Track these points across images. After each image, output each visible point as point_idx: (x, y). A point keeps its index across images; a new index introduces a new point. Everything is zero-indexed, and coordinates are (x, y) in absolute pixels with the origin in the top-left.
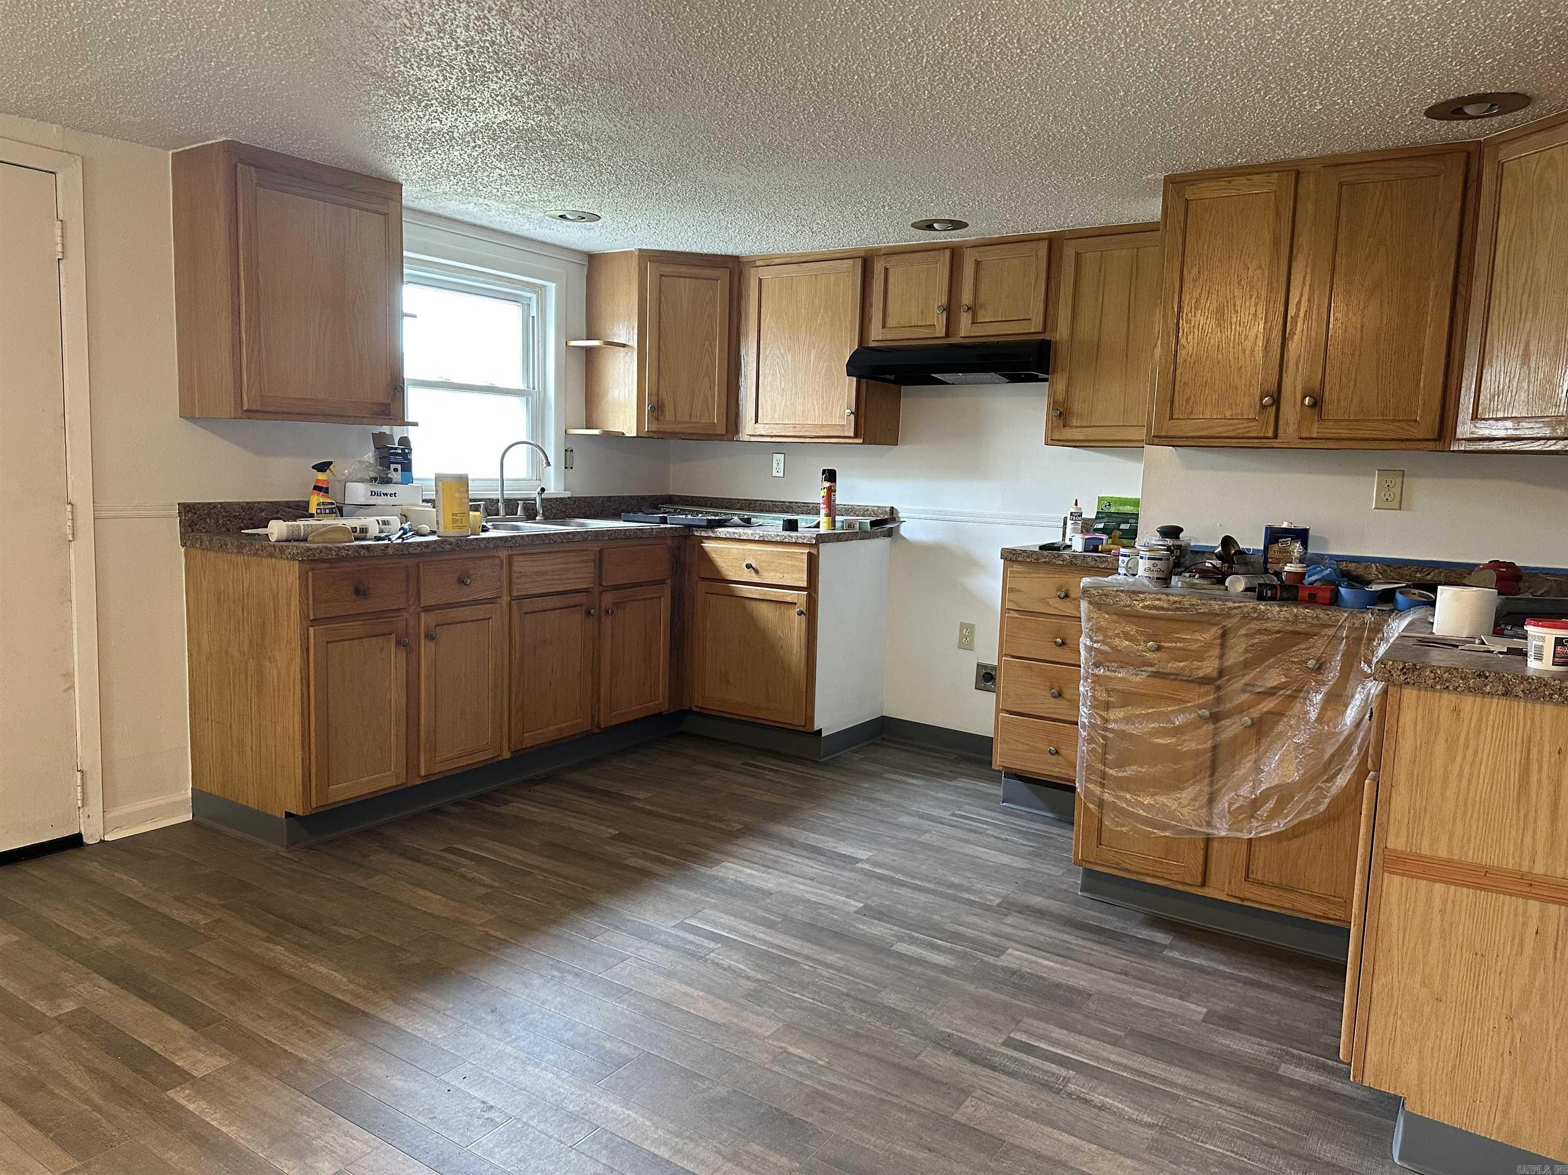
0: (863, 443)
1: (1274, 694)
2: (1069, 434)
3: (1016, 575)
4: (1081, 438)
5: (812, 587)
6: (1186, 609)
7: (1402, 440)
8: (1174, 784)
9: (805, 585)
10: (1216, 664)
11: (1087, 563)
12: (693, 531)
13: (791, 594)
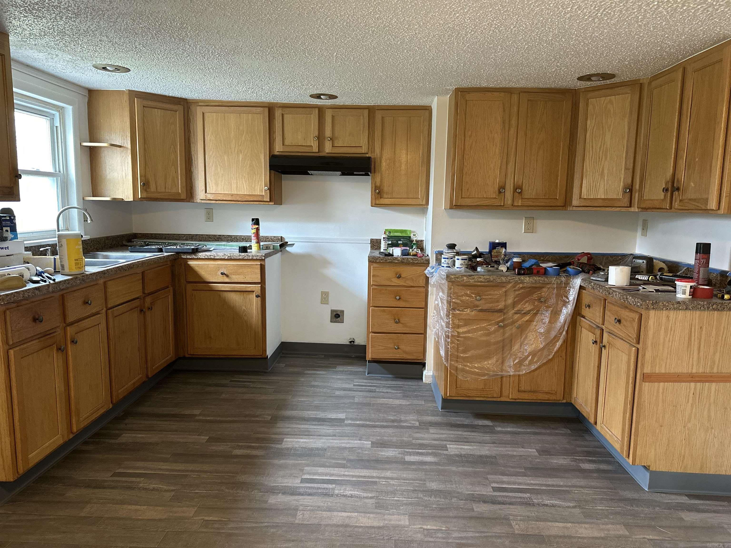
0: (275, 204)
1: (529, 314)
2: (383, 201)
3: (376, 269)
4: (390, 203)
5: (263, 282)
6: (492, 281)
7: (551, 206)
8: (487, 357)
9: (259, 281)
10: (504, 303)
11: (409, 261)
12: (181, 256)
13: (250, 287)
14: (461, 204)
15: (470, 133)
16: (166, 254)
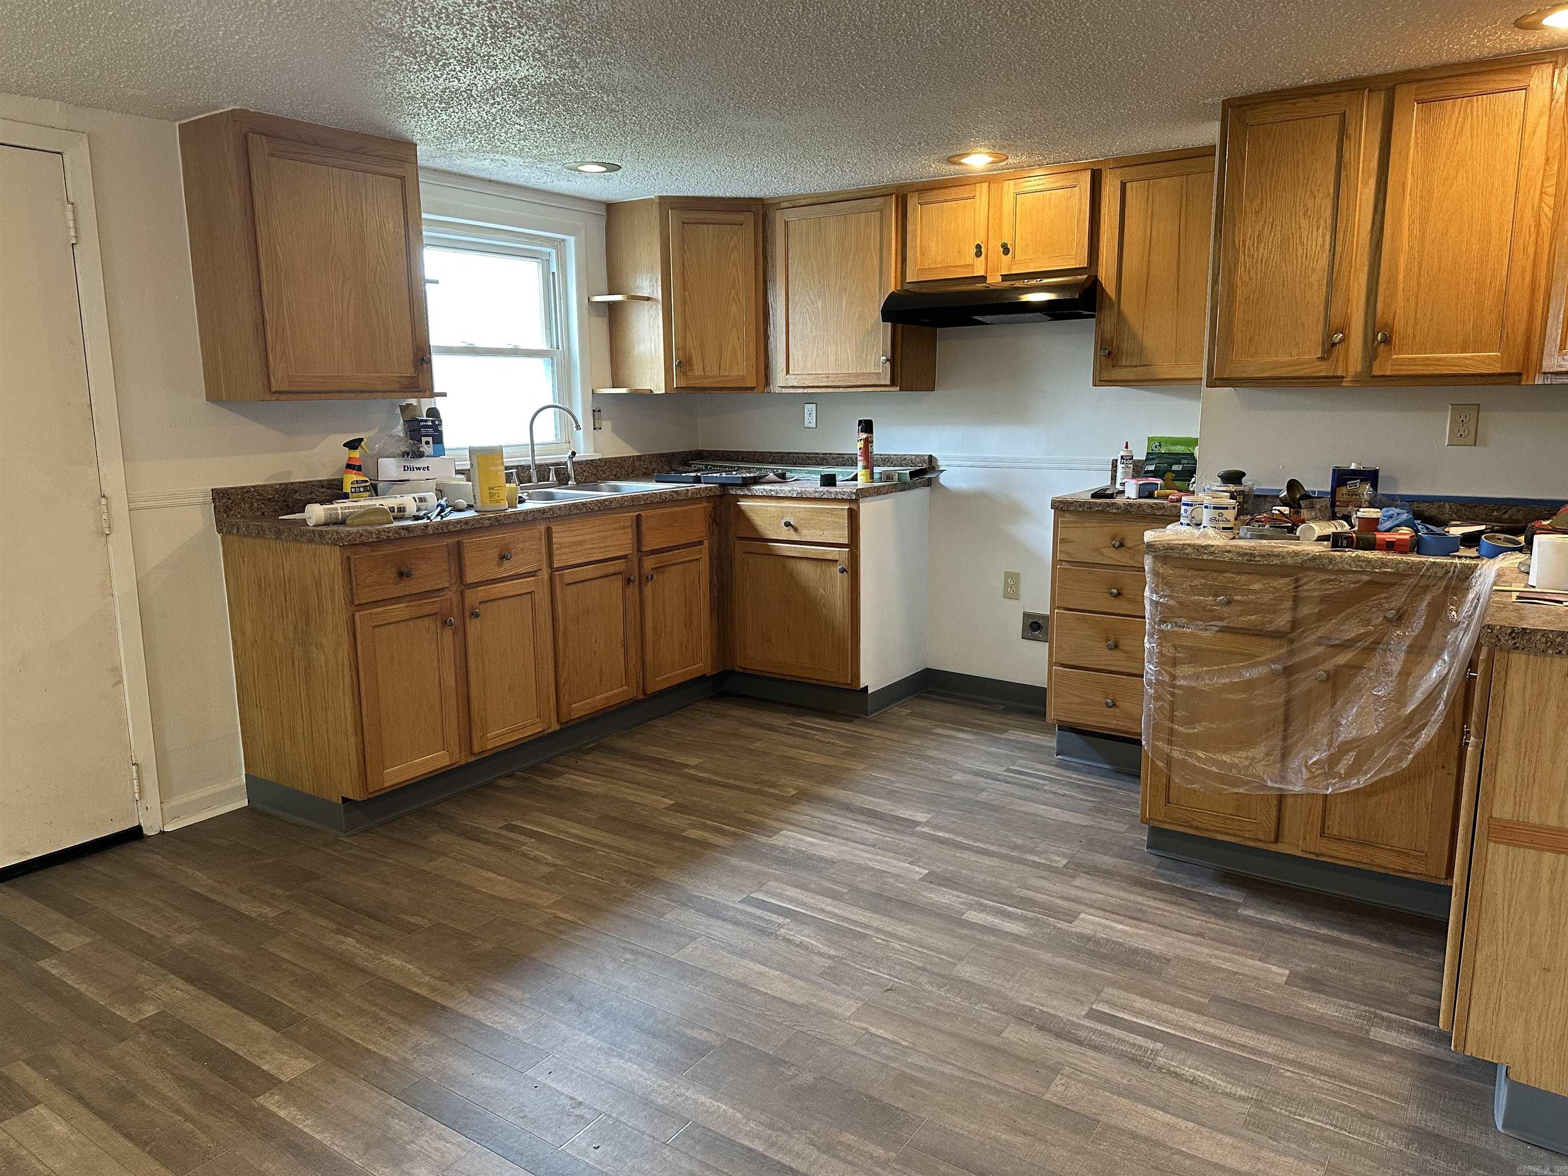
0: (900, 390)
1: (1351, 646)
2: (1117, 374)
3: (1067, 525)
4: (1129, 377)
5: (854, 544)
7: (1483, 375)
8: (1246, 741)
9: (845, 541)
10: (1288, 617)
11: (1143, 510)
12: (728, 490)
13: (832, 551)
14: (1232, 376)
16: (703, 486)
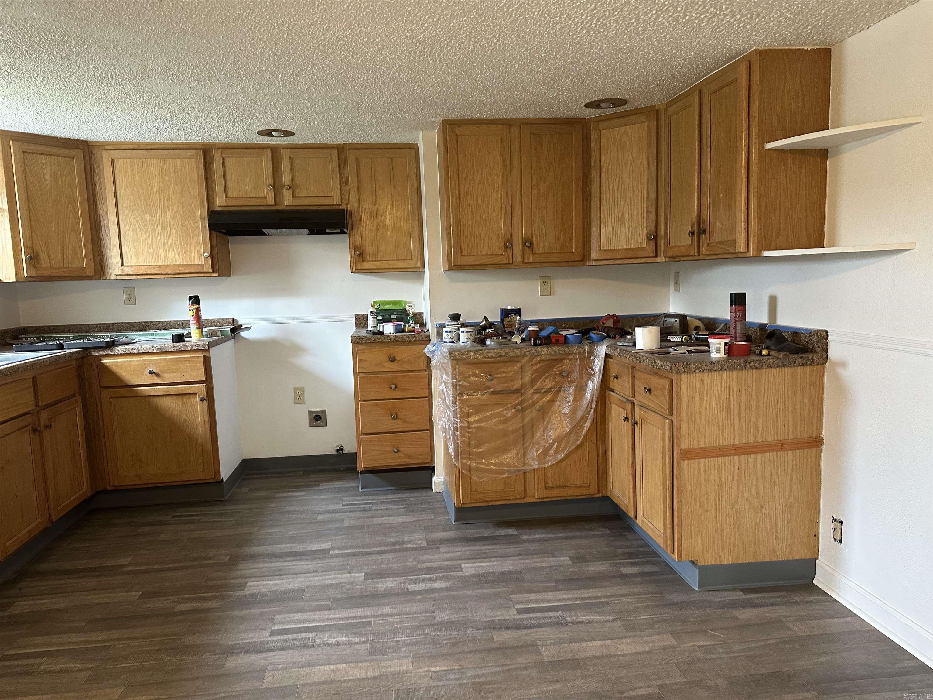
0: (219, 276)
1: (549, 392)
2: (366, 265)
3: (362, 351)
4: (374, 267)
5: (208, 380)
6: (504, 356)
7: (567, 262)
8: (506, 449)
9: (204, 379)
10: (520, 382)
11: (404, 339)
12: (90, 352)
13: (192, 387)
14: (462, 264)
15: (464, 175)
16: (68, 351)
